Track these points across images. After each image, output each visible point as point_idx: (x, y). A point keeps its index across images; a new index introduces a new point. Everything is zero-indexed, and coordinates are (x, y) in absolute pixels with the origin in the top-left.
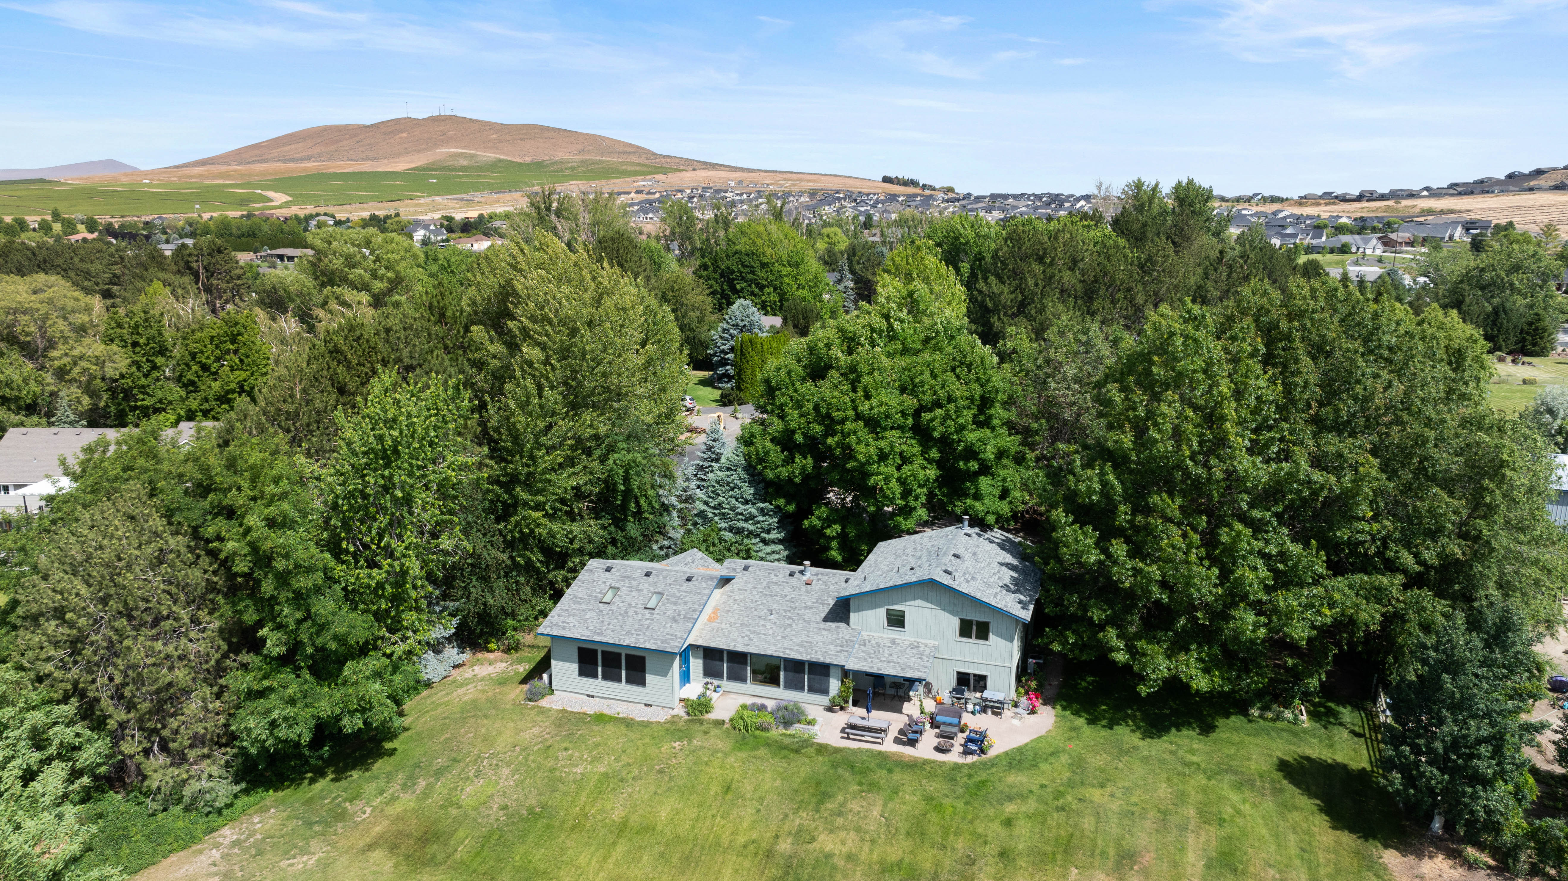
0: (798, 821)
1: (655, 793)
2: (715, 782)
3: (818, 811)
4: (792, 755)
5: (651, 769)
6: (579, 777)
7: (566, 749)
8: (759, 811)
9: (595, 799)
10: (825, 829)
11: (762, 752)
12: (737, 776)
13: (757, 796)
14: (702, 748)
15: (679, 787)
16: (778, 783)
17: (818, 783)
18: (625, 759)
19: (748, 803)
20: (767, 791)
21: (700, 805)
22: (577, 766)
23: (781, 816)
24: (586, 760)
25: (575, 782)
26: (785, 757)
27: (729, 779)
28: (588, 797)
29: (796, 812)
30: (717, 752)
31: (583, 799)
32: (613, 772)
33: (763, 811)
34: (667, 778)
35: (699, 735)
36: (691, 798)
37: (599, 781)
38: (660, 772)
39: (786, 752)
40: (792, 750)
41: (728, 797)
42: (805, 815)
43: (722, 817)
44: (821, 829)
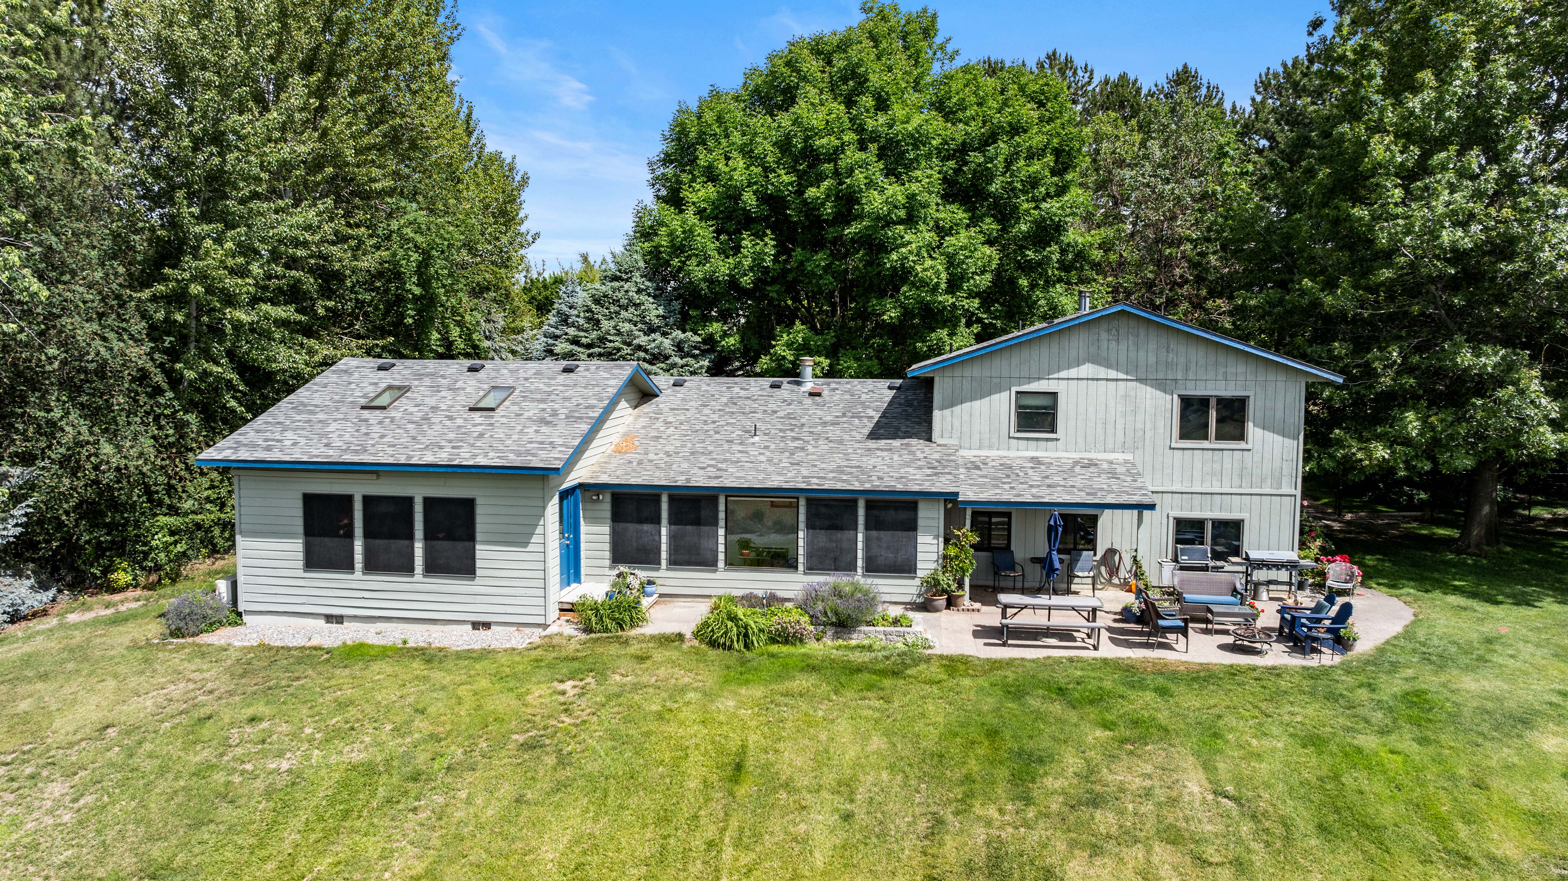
0: (980, 833)
1: (519, 800)
2: (695, 756)
3: (1028, 800)
4: (887, 682)
5: (501, 742)
6: (281, 782)
7: (252, 720)
8: (847, 817)
9: (330, 836)
10: (1073, 844)
11: (802, 682)
12: (753, 739)
13: (829, 778)
14: (636, 687)
15: (589, 777)
16: (877, 742)
17: (993, 734)
18: (422, 726)
19: (809, 799)
20: (857, 764)
21: (664, 819)
22: (280, 754)
23: (923, 825)
24: (311, 740)
25: (268, 793)
26: (870, 687)
27: (733, 745)
28: (308, 828)
29: (964, 807)
30: (683, 690)
31: (290, 837)
32: (388, 762)
33: (861, 816)
34: (551, 760)
35: (625, 665)
36: (633, 802)
37: (344, 784)
38: (528, 746)
39: (866, 677)
40: (883, 673)
41: (741, 791)
42: (992, 812)
43: (737, 844)
44: (1062, 846)
